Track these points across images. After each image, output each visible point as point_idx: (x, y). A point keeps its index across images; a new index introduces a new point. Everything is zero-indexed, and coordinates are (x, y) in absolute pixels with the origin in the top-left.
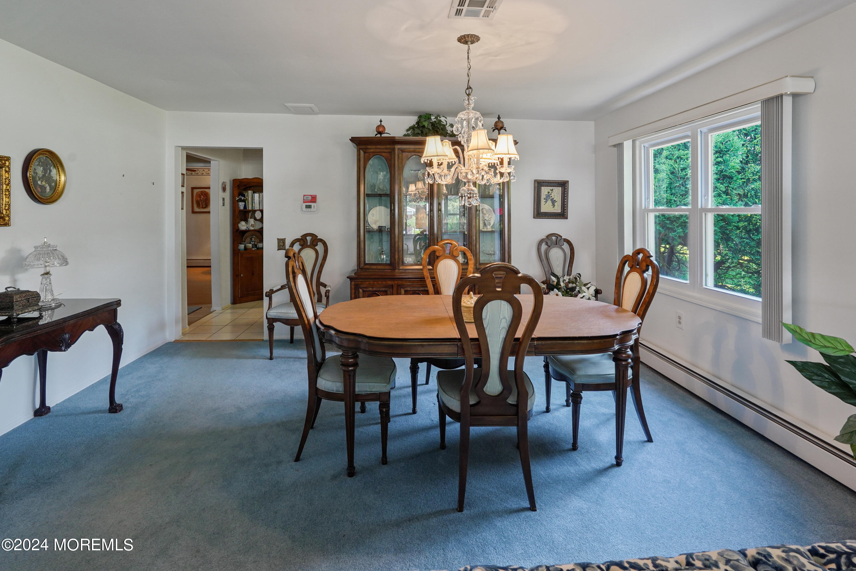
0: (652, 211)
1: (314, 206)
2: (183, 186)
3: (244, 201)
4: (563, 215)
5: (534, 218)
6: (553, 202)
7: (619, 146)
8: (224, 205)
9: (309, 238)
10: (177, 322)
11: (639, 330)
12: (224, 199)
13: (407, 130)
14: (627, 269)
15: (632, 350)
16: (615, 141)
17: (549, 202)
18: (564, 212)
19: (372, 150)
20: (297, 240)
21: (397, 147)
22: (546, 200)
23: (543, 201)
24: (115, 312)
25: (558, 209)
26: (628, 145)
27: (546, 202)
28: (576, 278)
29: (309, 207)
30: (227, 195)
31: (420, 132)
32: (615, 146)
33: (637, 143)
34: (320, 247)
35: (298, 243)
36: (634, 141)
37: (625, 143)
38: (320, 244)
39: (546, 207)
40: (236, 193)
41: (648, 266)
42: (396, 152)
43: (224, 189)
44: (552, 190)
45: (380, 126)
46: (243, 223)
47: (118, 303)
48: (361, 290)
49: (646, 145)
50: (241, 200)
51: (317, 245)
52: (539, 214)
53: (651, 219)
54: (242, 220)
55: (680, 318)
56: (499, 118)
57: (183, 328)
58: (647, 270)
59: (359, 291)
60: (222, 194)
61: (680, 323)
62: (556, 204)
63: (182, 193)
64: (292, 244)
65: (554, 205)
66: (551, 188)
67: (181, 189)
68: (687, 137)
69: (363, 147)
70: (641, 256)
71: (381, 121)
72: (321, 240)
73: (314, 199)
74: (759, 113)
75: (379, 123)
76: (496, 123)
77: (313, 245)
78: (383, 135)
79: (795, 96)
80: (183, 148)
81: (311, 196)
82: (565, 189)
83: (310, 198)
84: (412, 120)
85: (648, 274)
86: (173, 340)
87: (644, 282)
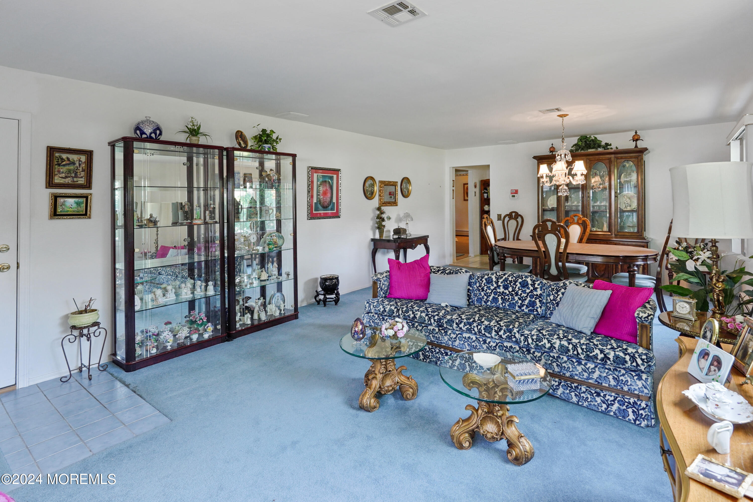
1: (516, 196)
2: (453, 187)
3: (487, 193)
8: (475, 196)
9: (513, 214)
10: (450, 256)
12: (475, 192)
13: (572, 147)
16: (728, 141)
19: (546, 163)
20: (507, 215)
24: (427, 240)
29: (514, 196)
30: (478, 190)
32: (728, 145)
35: (507, 217)
36: (741, 141)
37: (732, 143)
38: (520, 218)
40: (483, 188)
43: (475, 187)
45: (552, 147)
46: (487, 206)
47: (428, 236)
50: (485, 193)
51: (518, 218)
54: (486, 205)
56: (636, 132)
57: (453, 260)
60: (474, 190)
63: (453, 190)
64: (505, 217)
67: (452, 188)
71: (552, 144)
72: (520, 215)
73: (516, 192)
76: (634, 136)
77: (516, 218)
80: (453, 167)
83: (514, 191)
86: (449, 264)
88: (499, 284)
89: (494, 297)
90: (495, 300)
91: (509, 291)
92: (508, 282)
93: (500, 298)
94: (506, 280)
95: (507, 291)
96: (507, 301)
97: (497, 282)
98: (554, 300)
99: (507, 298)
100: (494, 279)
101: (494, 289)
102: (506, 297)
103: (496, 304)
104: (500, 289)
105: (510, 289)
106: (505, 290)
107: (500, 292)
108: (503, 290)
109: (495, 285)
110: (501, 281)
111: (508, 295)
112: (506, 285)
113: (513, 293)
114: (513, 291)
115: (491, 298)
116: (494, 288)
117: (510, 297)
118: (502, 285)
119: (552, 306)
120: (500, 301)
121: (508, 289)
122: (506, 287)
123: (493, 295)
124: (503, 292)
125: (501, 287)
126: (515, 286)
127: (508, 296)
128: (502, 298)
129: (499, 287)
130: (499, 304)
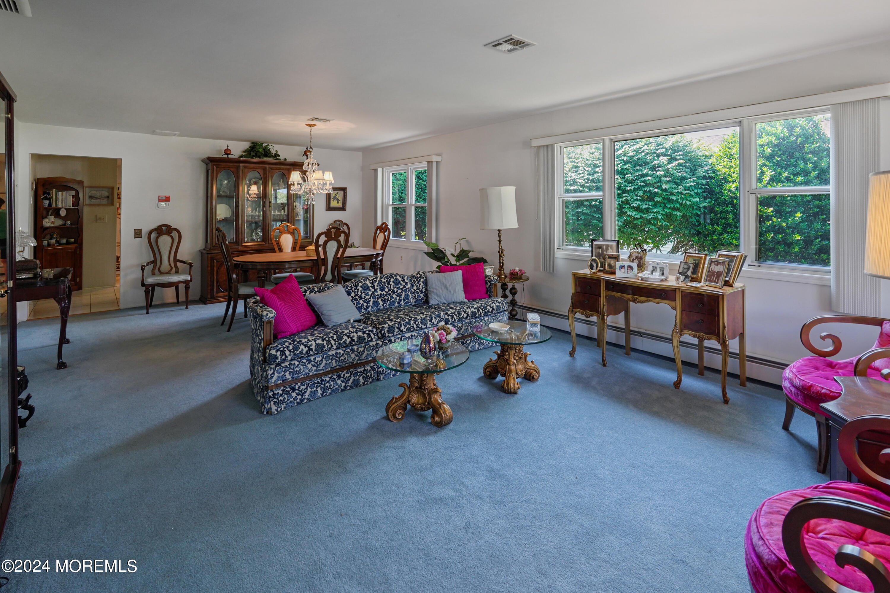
0: (390, 205)
1: (168, 204)
3: (49, 199)
4: (343, 208)
5: (326, 210)
6: (338, 200)
7: (376, 170)
9: (164, 228)
11: (383, 255)
14: (378, 232)
15: (380, 262)
16: (373, 167)
17: (336, 201)
18: (344, 207)
19: (223, 166)
20: (153, 230)
21: (241, 165)
22: (334, 199)
23: (332, 200)
25: (340, 205)
26: (379, 171)
27: (333, 201)
28: (351, 245)
29: (163, 205)
31: (255, 155)
32: (373, 170)
33: (384, 169)
34: (175, 234)
35: (154, 232)
36: (383, 169)
37: (378, 169)
38: (174, 232)
39: (334, 204)
40: (41, 191)
41: (386, 229)
42: (241, 168)
44: (337, 193)
46: (47, 220)
48: (215, 261)
49: (389, 171)
50: (46, 198)
51: (172, 233)
52: (329, 208)
53: (390, 209)
55: (402, 257)
58: (386, 231)
59: (214, 262)
61: (402, 259)
62: (339, 202)
64: (150, 233)
65: (338, 202)
66: (337, 192)
68: (405, 170)
69: (216, 164)
70: (384, 226)
71: (228, 146)
72: (175, 229)
73: (168, 199)
74: (426, 165)
75: (227, 148)
77: (168, 233)
78: (230, 156)
79: (437, 162)
80: (33, 154)
81: (165, 196)
82: (345, 192)
83: (164, 198)
84: (246, 145)
85: (386, 233)
87: (385, 236)
88: (376, 287)
89: (374, 301)
90: (376, 303)
91: (386, 292)
92: (383, 284)
93: (380, 300)
94: (380, 282)
95: (384, 293)
96: (387, 301)
97: (373, 287)
98: (417, 289)
99: (387, 298)
100: (370, 285)
101: (372, 294)
102: (385, 297)
103: (377, 307)
104: (377, 292)
105: (387, 290)
106: (382, 292)
107: (378, 295)
108: (380, 292)
109: (373, 290)
110: (376, 284)
111: (386, 295)
112: (382, 287)
113: (390, 292)
114: (389, 290)
115: (371, 303)
116: (372, 292)
117: (389, 296)
118: (378, 288)
119: (416, 295)
120: (381, 303)
121: (384, 291)
122: (382, 289)
123: (372, 300)
124: (381, 294)
125: (378, 290)
126: (389, 286)
127: (387, 297)
128: (382, 300)
129: (376, 290)
130: (381, 306)
